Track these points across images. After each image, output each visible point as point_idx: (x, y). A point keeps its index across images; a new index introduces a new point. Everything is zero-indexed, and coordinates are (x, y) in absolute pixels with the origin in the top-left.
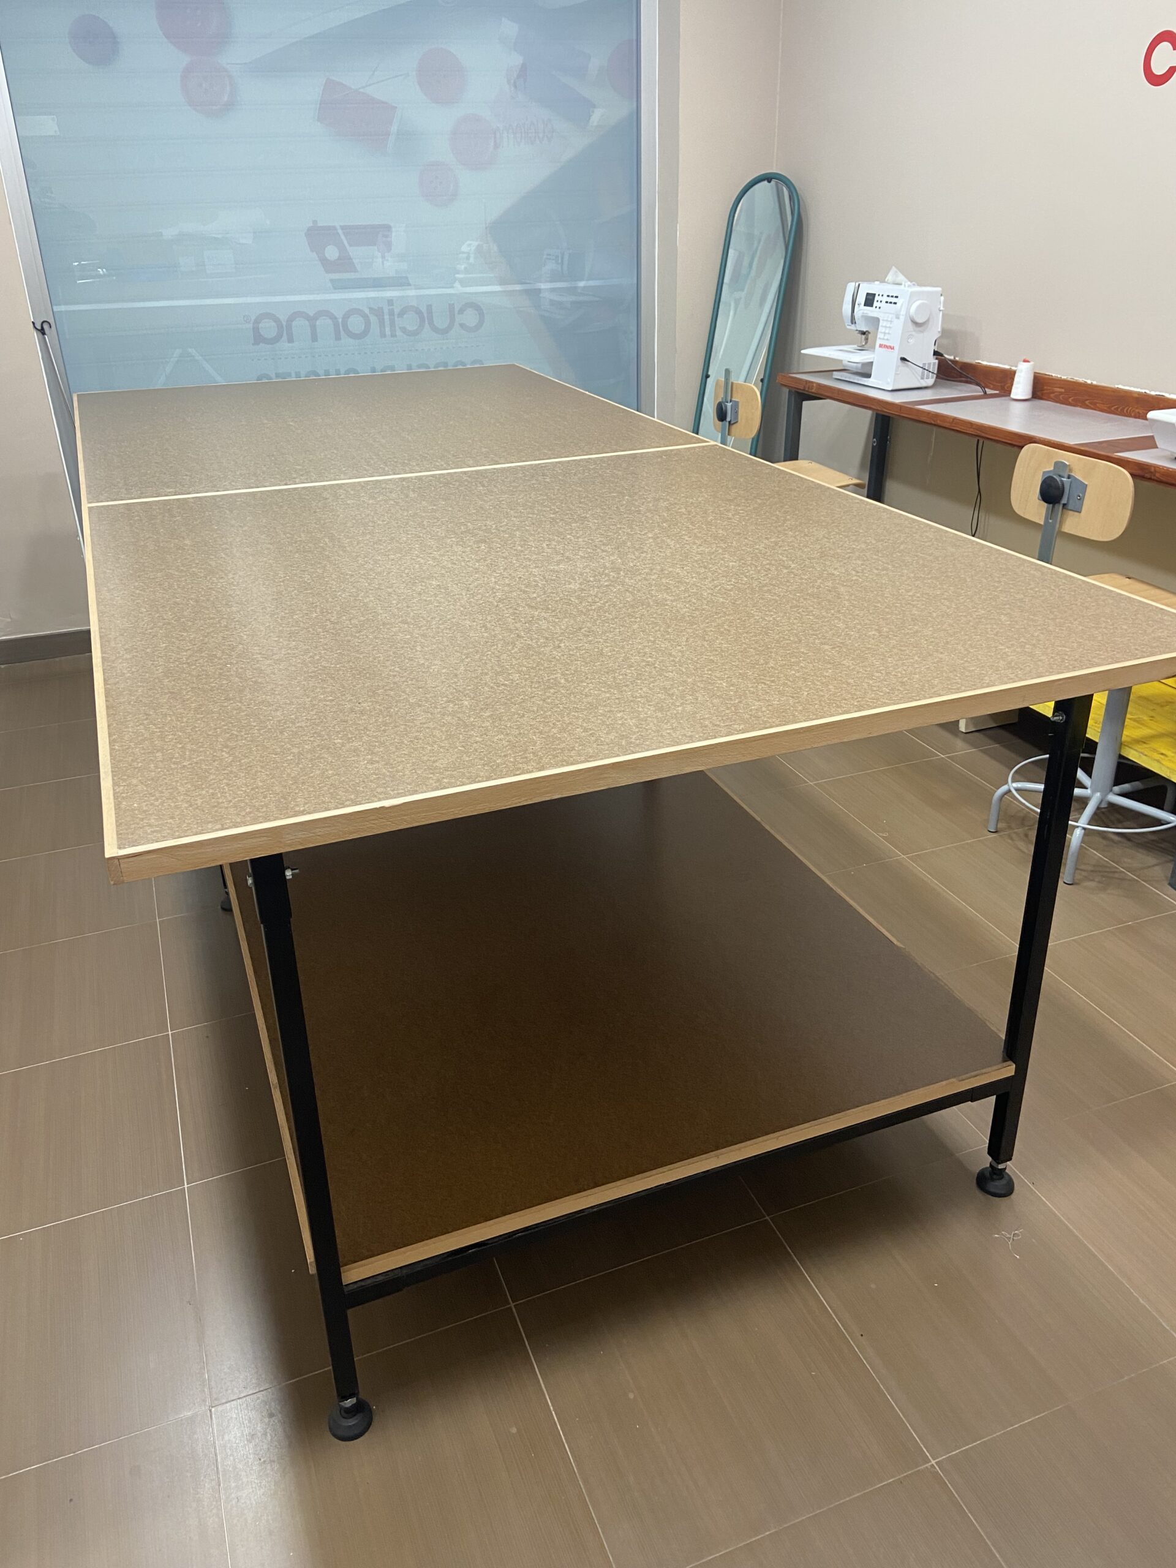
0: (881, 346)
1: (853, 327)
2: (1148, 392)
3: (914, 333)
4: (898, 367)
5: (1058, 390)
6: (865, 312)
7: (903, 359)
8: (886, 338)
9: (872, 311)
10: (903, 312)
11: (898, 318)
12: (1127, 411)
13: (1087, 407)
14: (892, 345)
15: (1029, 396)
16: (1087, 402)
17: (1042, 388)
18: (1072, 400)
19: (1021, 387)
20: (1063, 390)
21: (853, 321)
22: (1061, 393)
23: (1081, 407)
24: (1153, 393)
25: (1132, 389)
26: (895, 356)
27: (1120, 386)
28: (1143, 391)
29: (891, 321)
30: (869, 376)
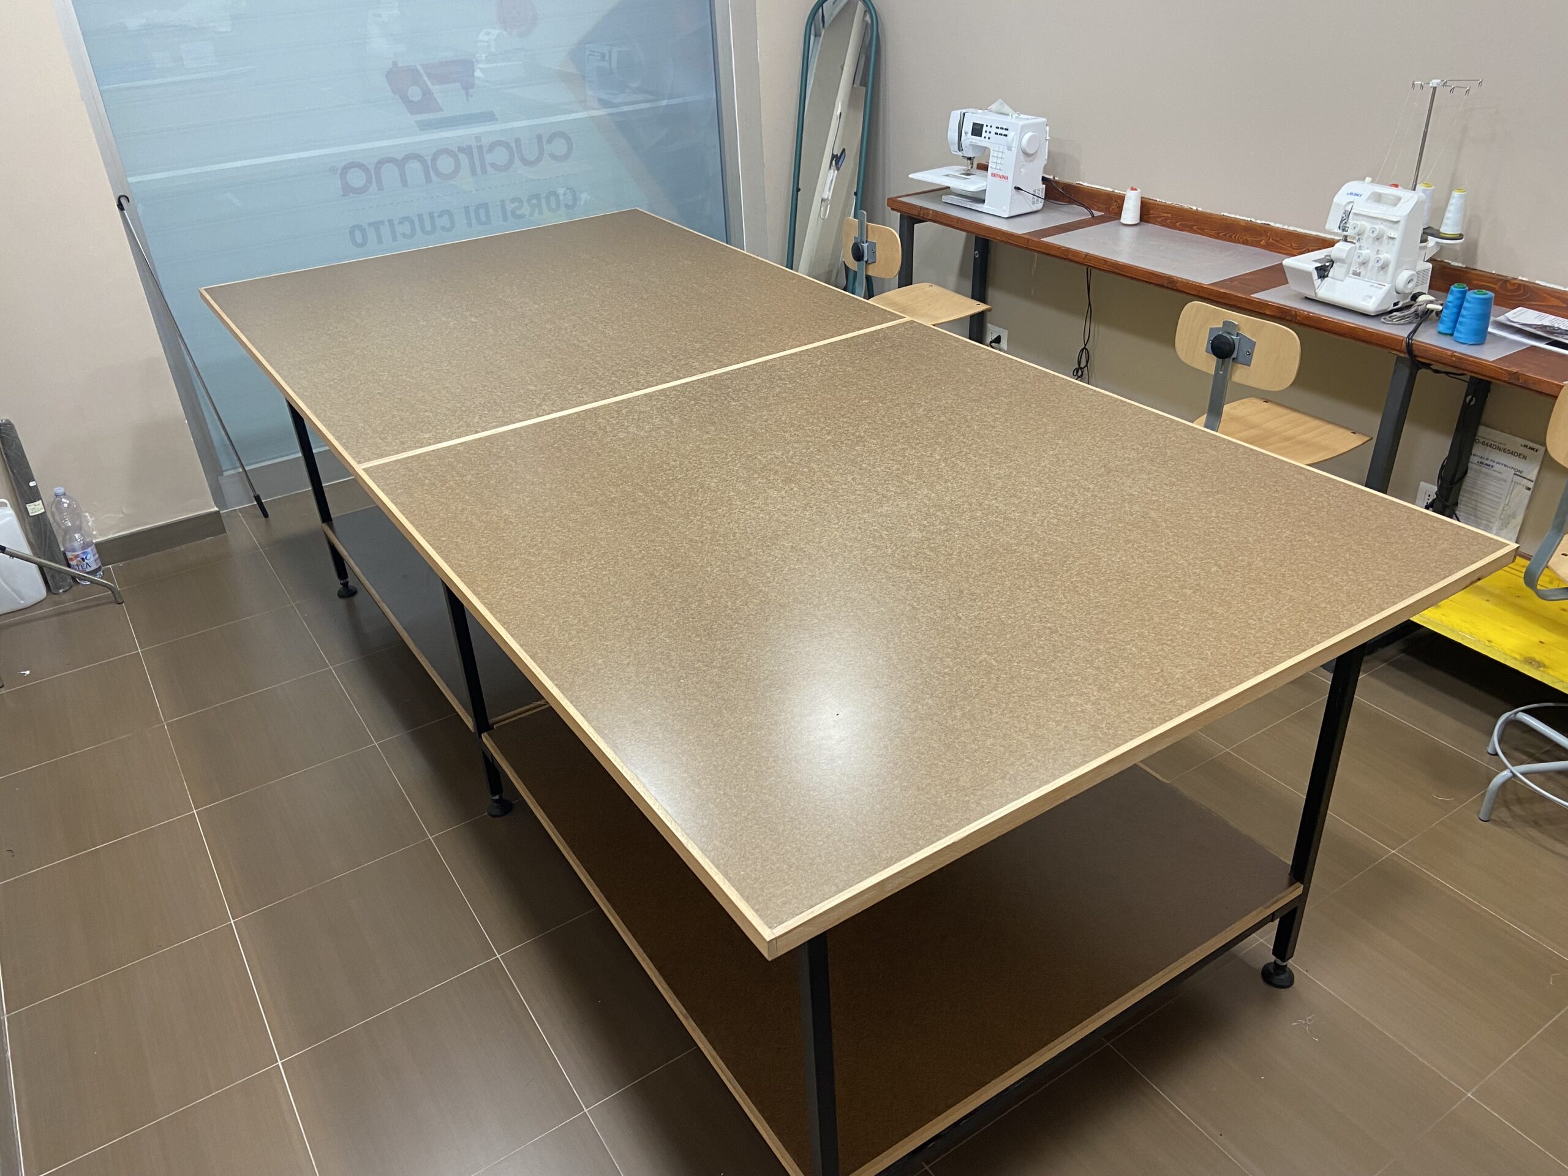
0: (993, 175)
1: (960, 154)
2: (1253, 220)
3: (1025, 163)
4: (1012, 196)
5: (1165, 215)
6: (974, 141)
7: (1017, 188)
8: (998, 167)
9: (980, 141)
10: (1015, 144)
11: (1010, 149)
12: (1235, 237)
13: (1195, 232)
14: (1006, 175)
15: (1137, 221)
16: (1195, 227)
17: (1148, 212)
18: (1180, 225)
19: (1130, 213)
20: (1169, 215)
21: (960, 148)
22: (1168, 218)
23: (1188, 231)
24: (1259, 222)
25: (1238, 217)
26: (1009, 185)
27: (1225, 214)
28: (1249, 219)
29: (1003, 152)
30: (983, 201)
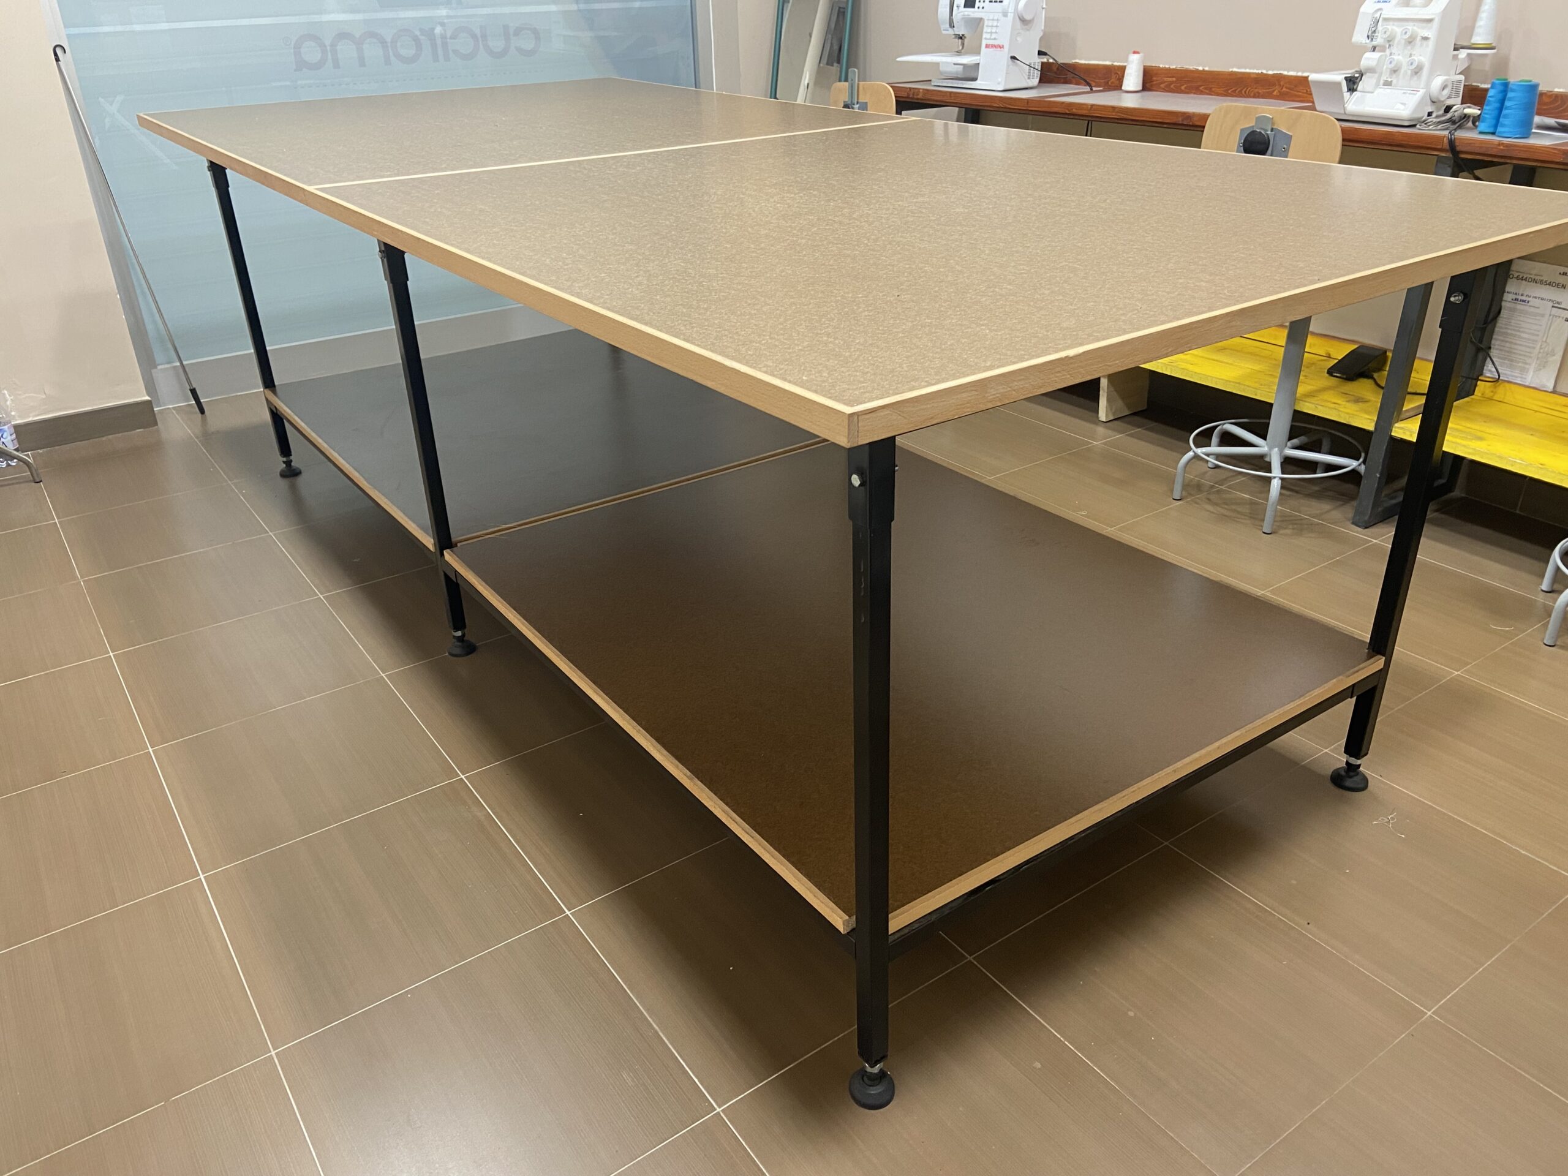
0: (987, 46)
1: (951, 32)
2: (1264, 72)
3: (1021, 31)
4: (1008, 66)
5: (1170, 79)
6: (966, 13)
7: (1013, 58)
8: (993, 37)
9: (973, 12)
10: (1011, 10)
11: (1005, 14)
12: (1245, 92)
13: (1202, 93)
14: (1001, 44)
15: (1140, 88)
16: (1201, 88)
17: (1151, 80)
18: (1185, 88)
19: (1132, 80)
20: (1174, 79)
21: (952, 25)
22: (1172, 82)
23: (1194, 93)
24: (1271, 72)
25: (1248, 71)
26: (1005, 55)
27: (1235, 70)
28: (1260, 72)
29: (998, 20)
30: (975, 79)
